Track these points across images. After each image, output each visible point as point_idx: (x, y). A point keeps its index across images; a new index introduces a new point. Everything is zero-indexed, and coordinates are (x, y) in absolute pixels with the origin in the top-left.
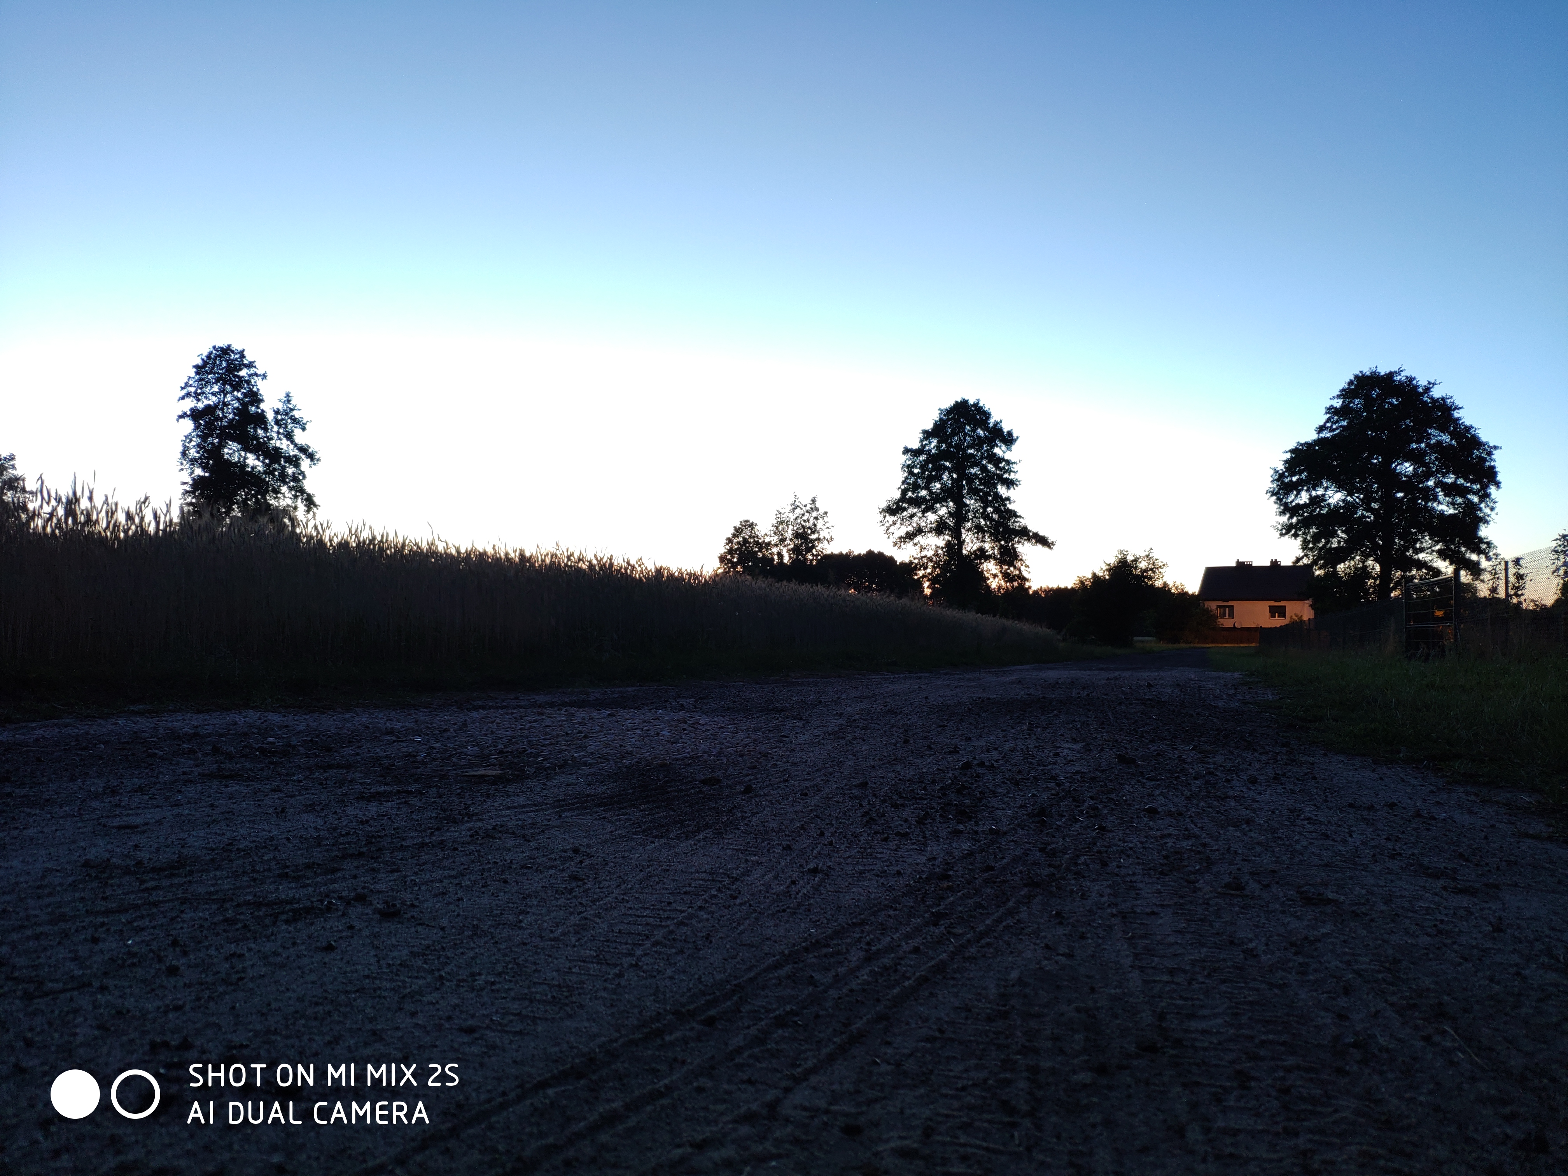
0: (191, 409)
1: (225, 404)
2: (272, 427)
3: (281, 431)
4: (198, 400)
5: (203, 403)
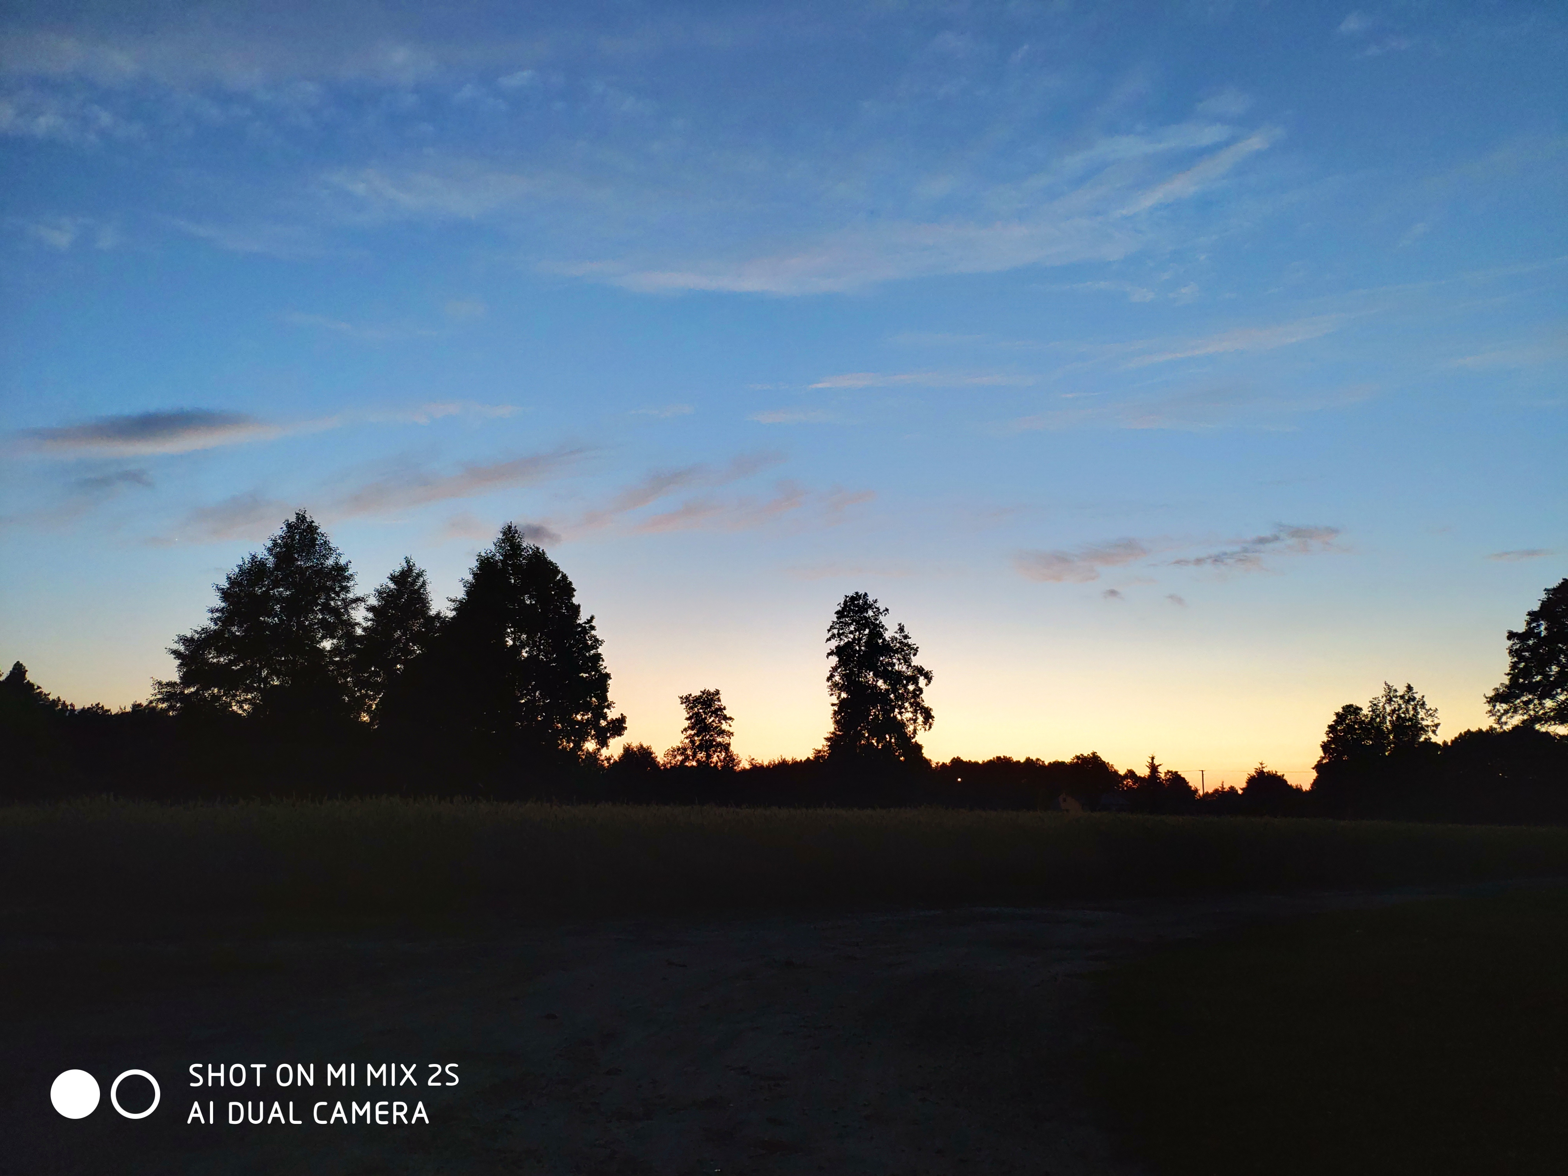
0: (836, 648)
1: (859, 640)
2: (894, 655)
3: (901, 657)
4: (841, 639)
5: (844, 640)
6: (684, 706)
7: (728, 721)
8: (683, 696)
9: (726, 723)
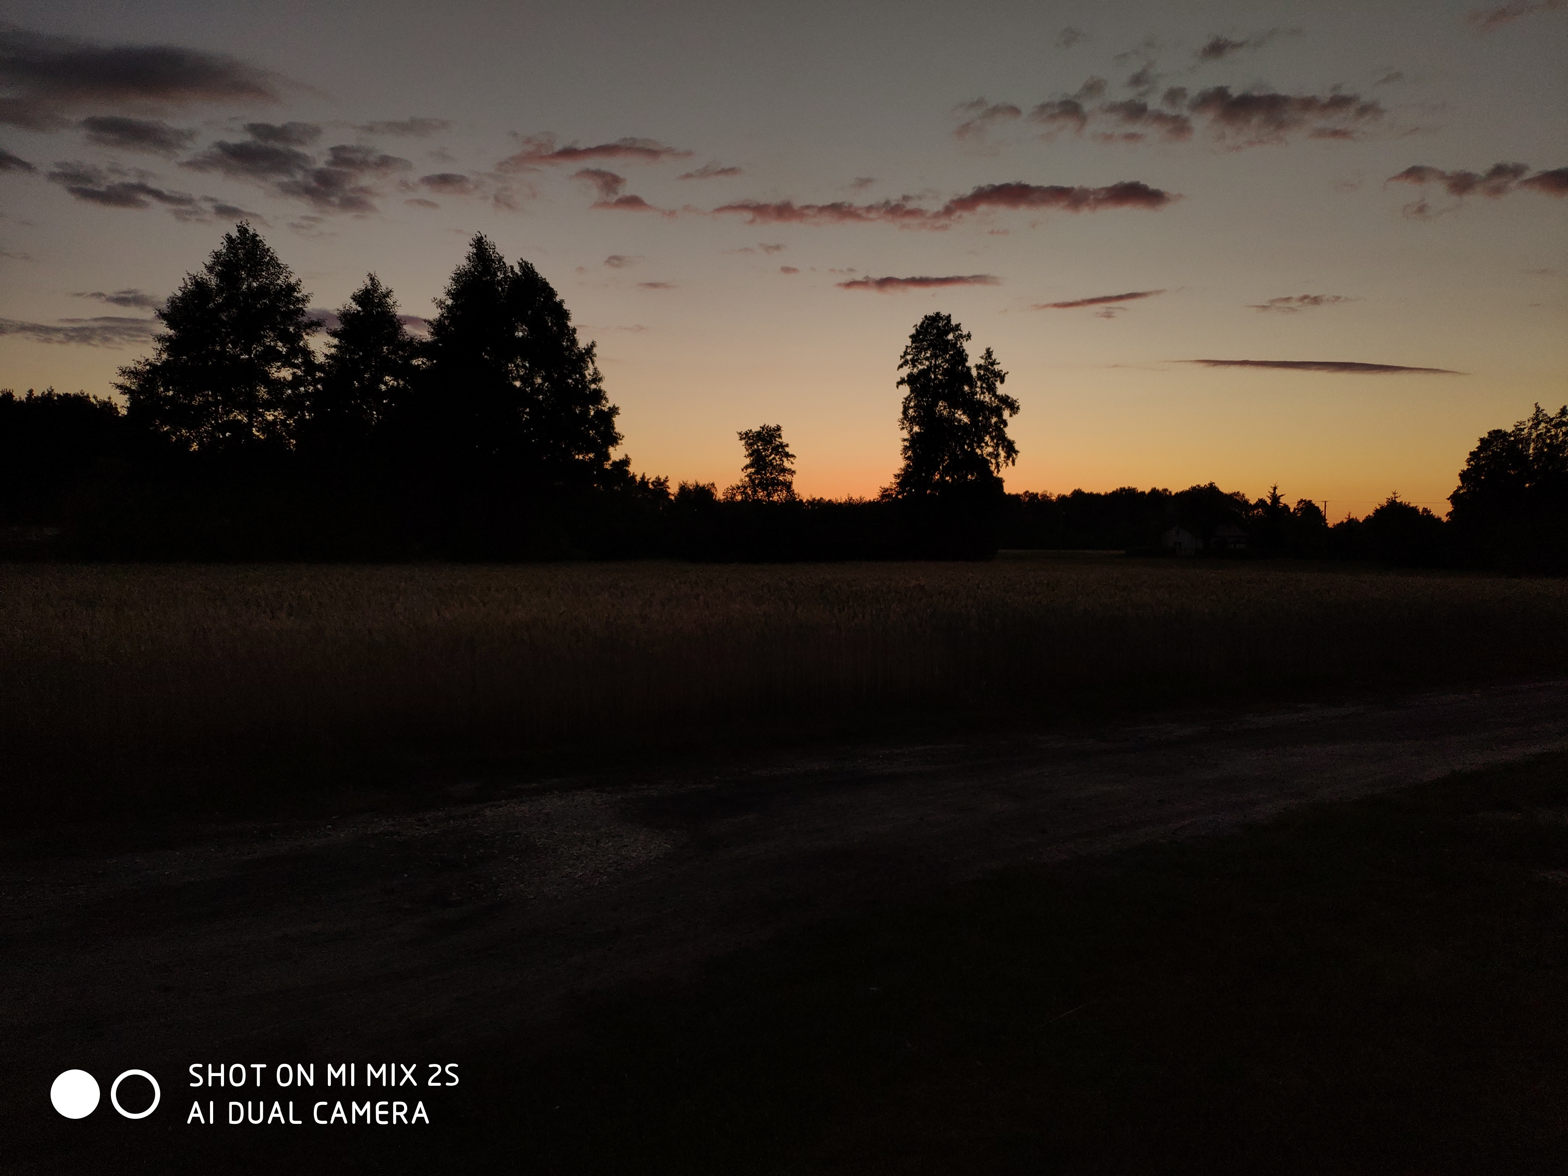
0: (908, 376)
1: (936, 366)
2: (976, 383)
3: (984, 385)
4: (914, 366)
5: (918, 367)
6: (743, 442)
7: (789, 458)
8: (741, 432)
9: (788, 460)
